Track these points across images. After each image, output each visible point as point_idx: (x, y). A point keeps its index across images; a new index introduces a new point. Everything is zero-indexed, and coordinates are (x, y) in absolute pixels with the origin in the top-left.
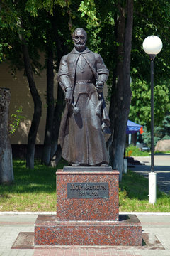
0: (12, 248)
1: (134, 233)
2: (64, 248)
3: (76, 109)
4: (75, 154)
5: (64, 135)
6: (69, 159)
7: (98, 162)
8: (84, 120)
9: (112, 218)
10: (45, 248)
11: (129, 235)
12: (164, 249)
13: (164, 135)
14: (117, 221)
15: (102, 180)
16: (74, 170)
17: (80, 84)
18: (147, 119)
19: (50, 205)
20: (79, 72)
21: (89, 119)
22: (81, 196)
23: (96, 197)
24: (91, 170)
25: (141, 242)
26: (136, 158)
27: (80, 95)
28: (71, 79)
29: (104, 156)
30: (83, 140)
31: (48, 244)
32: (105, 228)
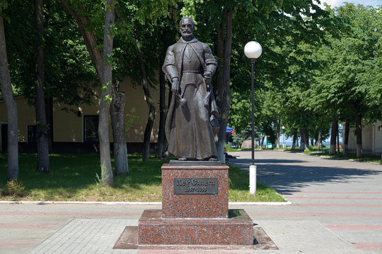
0: (114, 248)
1: (245, 231)
2: (170, 248)
3: (183, 100)
4: (182, 148)
5: (171, 128)
6: (175, 153)
7: (206, 156)
8: (192, 111)
9: (221, 215)
10: (150, 248)
11: (240, 233)
12: (277, 249)
13: (248, 137)
14: (226, 219)
15: (211, 175)
16: (181, 164)
17: (187, 74)
18: (236, 124)
19: (158, 195)
20: (186, 61)
21: (197, 111)
22: (188, 192)
23: (204, 192)
24: (199, 164)
25: (252, 241)
26: (229, 153)
27: (187, 86)
28: (178, 69)
29: (213, 149)
30: (190, 132)
31: (153, 243)
32: (214, 226)
